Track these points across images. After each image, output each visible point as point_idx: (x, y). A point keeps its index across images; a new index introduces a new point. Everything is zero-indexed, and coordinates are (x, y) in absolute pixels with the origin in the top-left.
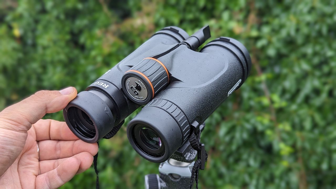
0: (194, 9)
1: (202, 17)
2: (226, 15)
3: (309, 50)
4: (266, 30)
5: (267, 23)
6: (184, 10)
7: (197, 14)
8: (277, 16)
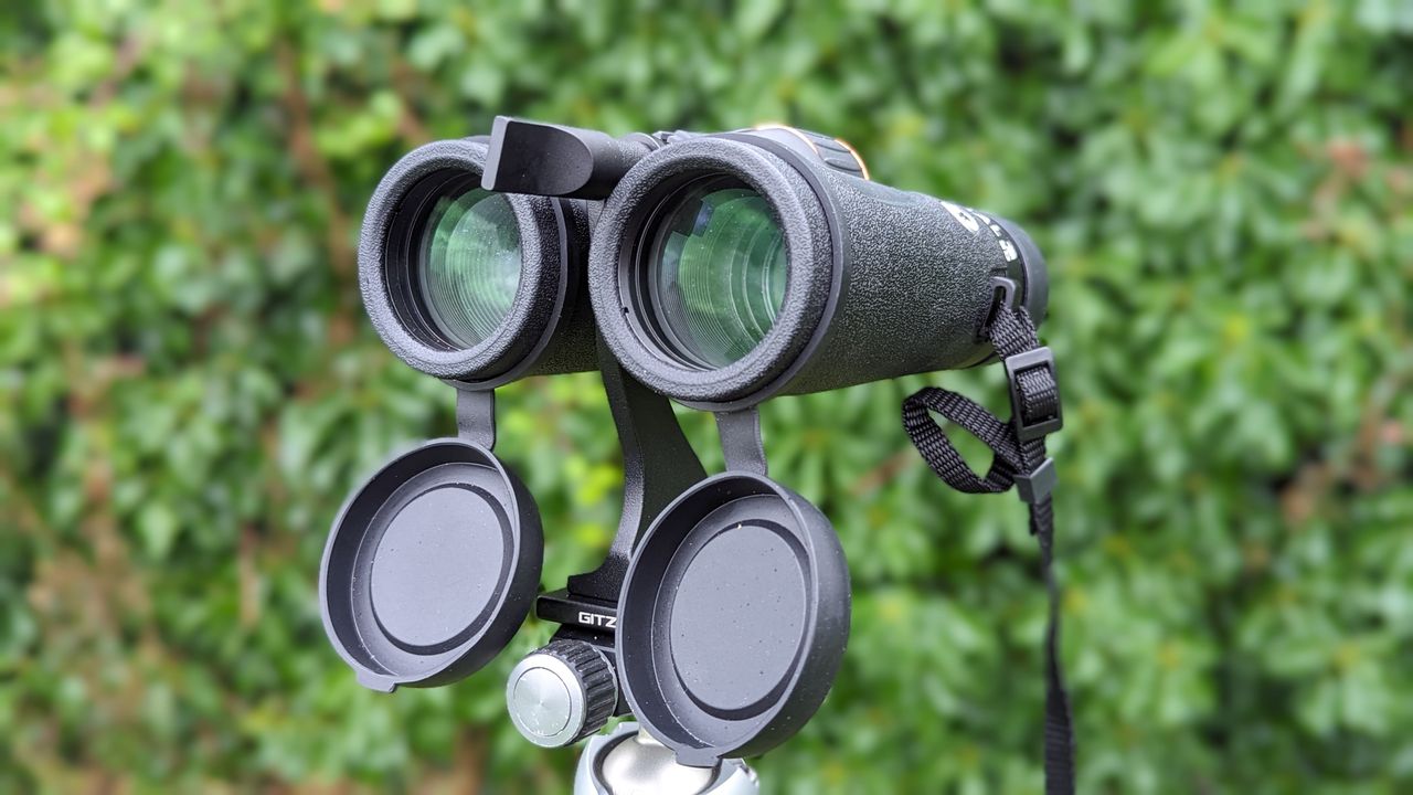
3: (633, 65)
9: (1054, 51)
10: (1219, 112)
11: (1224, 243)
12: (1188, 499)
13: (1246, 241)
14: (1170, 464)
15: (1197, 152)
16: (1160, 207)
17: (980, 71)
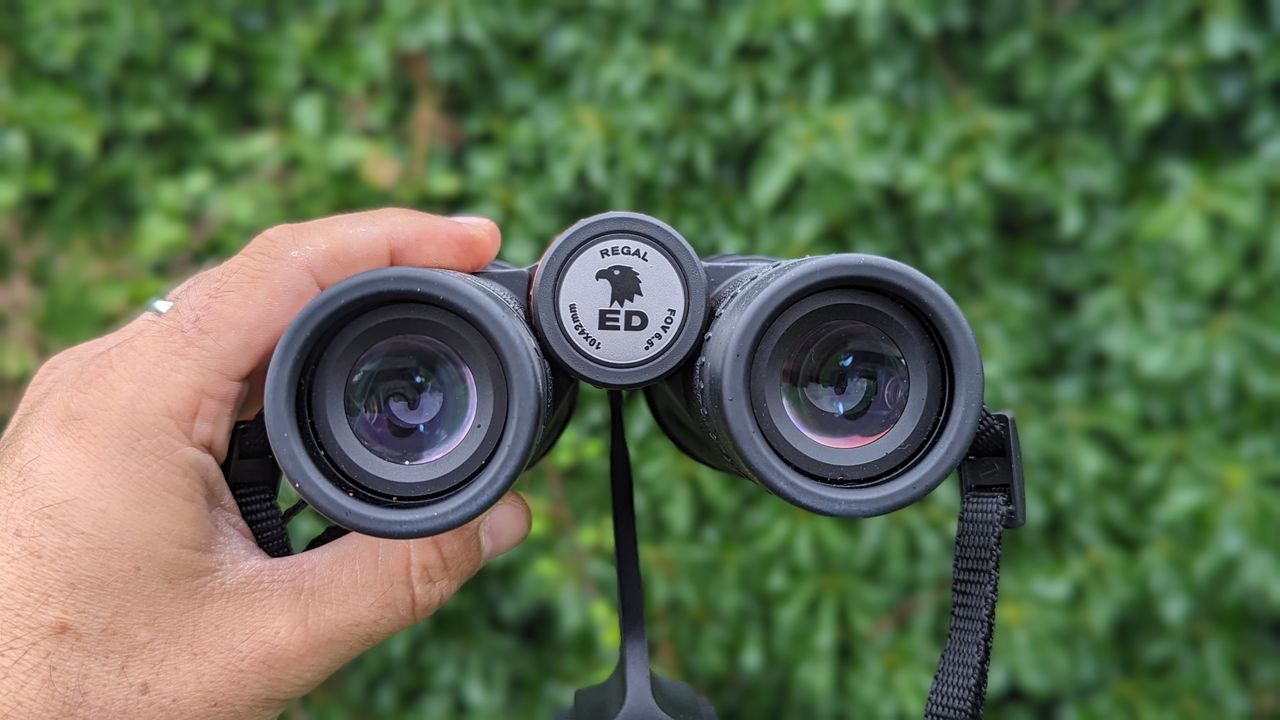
0: (159, 88)
1: (203, 121)
2: (308, 112)
4: (486, 166)
5: (487, 140)
6: (116, 95)
7: (180, 111)
8: (521, 112)
9: (1049, 219)
10: (1209, 273)
11: (1218, 396)
12: (1194, 643)
13: (1240, 395)
14: (1175, 609)
15: (1188, 310)
16: (1155, 361)
17: (980, 238)
